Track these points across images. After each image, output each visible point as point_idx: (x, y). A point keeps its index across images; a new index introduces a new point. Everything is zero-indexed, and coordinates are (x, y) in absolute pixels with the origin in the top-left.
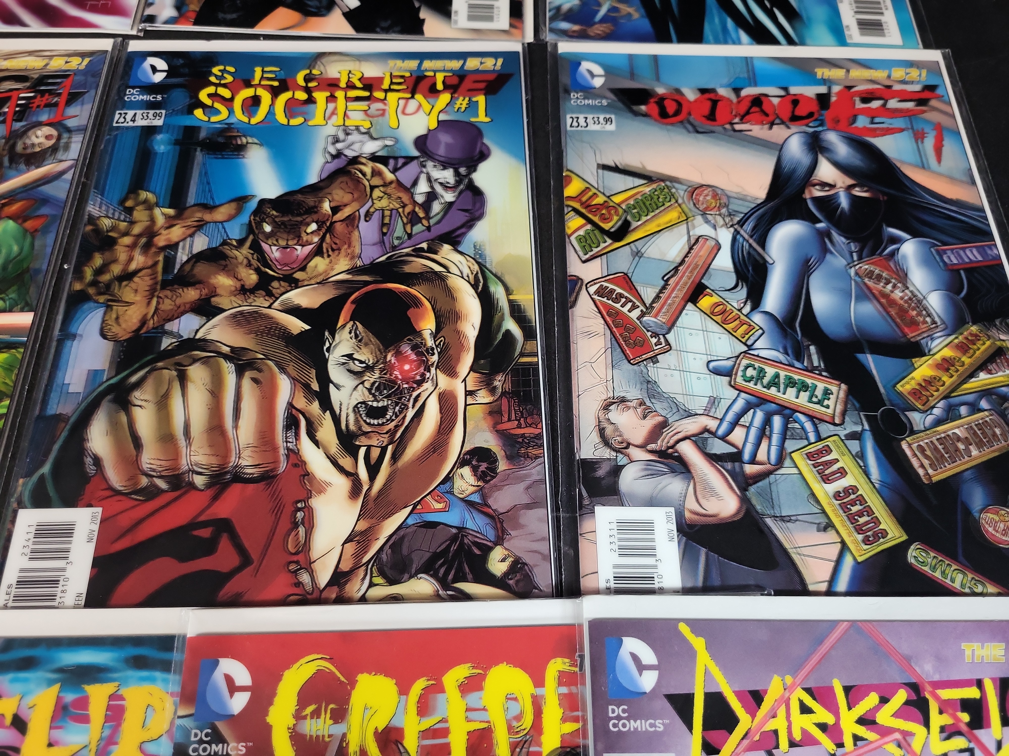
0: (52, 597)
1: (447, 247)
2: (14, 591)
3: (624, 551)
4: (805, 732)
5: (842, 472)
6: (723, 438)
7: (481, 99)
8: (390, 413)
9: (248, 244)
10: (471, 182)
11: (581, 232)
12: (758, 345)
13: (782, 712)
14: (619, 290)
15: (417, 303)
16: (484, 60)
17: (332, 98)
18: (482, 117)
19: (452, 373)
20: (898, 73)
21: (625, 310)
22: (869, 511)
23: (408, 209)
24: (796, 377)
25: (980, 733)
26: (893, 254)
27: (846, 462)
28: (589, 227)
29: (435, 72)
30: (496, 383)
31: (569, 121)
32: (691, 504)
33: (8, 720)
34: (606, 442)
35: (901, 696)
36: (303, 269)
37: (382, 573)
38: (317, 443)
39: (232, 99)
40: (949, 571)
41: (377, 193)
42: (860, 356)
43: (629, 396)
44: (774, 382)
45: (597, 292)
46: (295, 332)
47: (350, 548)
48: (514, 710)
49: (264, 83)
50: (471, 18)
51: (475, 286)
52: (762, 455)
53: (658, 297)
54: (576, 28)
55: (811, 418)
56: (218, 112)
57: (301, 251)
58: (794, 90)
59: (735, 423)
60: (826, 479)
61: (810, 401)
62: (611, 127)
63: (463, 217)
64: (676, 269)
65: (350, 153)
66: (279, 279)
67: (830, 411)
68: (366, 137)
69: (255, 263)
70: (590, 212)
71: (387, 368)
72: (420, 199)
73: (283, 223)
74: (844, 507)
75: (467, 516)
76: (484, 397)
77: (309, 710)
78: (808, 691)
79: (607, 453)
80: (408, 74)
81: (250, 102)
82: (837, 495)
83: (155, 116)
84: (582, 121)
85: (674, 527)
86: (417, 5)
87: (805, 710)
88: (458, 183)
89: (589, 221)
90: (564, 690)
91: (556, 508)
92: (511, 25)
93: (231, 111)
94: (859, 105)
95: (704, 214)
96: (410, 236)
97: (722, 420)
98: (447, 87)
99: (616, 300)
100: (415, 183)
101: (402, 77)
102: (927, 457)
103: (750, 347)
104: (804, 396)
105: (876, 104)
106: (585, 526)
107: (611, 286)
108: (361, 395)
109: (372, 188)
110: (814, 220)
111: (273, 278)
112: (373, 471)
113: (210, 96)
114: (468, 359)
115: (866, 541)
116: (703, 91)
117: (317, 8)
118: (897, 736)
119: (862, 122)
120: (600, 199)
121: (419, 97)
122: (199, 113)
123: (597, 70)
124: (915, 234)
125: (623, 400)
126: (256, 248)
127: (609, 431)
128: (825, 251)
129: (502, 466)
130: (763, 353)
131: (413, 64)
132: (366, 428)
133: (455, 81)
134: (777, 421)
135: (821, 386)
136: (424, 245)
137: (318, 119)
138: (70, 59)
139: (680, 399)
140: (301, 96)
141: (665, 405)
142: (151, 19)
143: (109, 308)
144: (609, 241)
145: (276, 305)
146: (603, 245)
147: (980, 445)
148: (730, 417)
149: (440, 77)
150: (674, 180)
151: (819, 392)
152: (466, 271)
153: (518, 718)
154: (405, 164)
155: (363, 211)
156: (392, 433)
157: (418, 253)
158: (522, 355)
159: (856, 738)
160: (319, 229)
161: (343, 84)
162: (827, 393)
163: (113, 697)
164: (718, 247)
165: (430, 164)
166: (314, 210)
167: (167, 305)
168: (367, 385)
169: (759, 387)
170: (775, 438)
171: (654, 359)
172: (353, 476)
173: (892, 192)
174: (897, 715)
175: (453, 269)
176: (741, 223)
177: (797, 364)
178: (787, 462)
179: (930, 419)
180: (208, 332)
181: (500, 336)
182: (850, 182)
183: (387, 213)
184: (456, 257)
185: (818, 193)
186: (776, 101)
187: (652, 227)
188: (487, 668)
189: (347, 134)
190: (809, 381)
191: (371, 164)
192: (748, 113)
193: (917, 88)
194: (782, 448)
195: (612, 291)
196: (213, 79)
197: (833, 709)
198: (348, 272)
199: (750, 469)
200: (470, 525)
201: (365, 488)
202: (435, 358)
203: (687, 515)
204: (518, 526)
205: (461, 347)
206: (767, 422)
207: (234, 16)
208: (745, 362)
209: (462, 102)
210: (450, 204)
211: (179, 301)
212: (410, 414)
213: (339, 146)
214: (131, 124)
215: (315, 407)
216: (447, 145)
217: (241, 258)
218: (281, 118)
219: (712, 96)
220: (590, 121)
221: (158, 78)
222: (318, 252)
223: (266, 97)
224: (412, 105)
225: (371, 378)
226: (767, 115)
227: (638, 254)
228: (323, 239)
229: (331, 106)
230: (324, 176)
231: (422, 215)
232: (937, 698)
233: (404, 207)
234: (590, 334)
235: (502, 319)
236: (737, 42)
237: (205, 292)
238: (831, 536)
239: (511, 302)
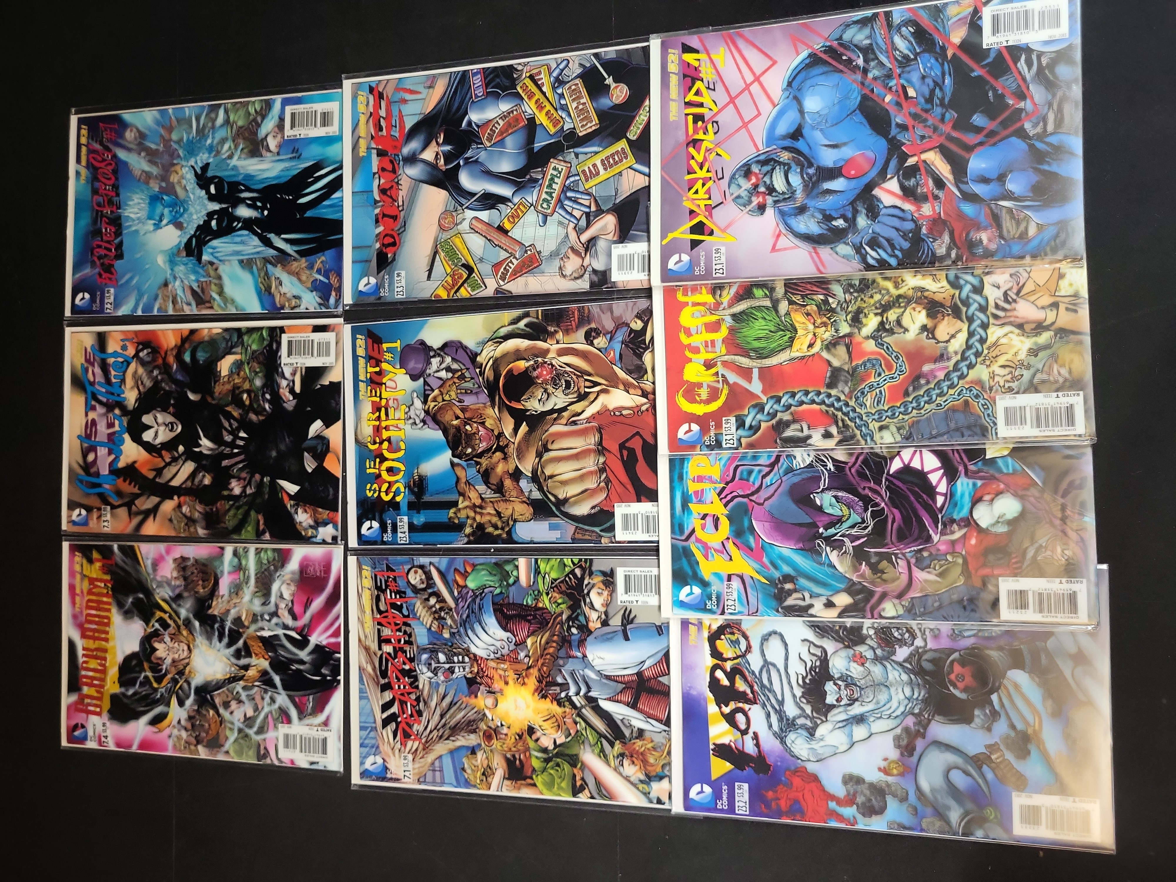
0: (654, 517)
1: (479, 359)
2: (652, 534)
3: (632, 267)
4: (705, 193)
5: (594, 165)
6: (578, 220)
7: (385, 346)
8: (568, 379)
9: (478, 460)
10: (439, 349)
11: (469, 289)
12: (530, 201)
13: (698, 202)
14: (502, 270)
15: (510, 371)
16: (358, 345)
17: (387, 428)
18: (398, 344)
19: (548, 351)
20: (361, 108)
21: (513, 267)
22: (612, 155)
23: (456, 381)
24: (547, 183)
25: (706, 118)
26: (478, 126)
27: (590, 164)
28: (466, 285)
29: (367, 373)
30: (552, 330)
31: (399, 296)
32: (610, 237)
33: (703, 521)
34: (582, 276)
35: (691, 150)
36: (493, 431)
37: (643, 376)
38: (583, 411)
39: (389, 483)
40: (639, 122)
41: (447, 398)
42: (535, 151)
43: (558, 265)
44: (550, 194)
45: (503, 281)
46: (527, 429)
47: (631, 391)
48: (697, 314)
49: (377, 466)
50: (328, 354)
51: (501, 343)
52: (587, 203)
53: (505, 250)
54: (333, 294)
55: (568, 178)
56: (398, 488)
57: (482, 432)
58: (375, 169)
59: (571, 214)
60: (598, 173)
61: (559, 177)
62: (403, 273)
63: (461, 351)
64: (489, 240)
65: (423, 414)
66: (499, 442)
67: (564, 168)
68: (412, 408)
69: (489, 455)
70: (457, 284)
71: (545, 382)
72: (450, 375)
73: (466, 443)
74: (611, 166)
75: (616, 340)
76: (560, 336)
77: (698, 398)
78: (689, 189)
79: (587, 276)
80: (369, 388)
81: (390, 473)
82: (606, 169)
83: (401, 521)
84: (399, 289)
85: (621, 245)
86: (319, 386)
87: (696, 192)
88: (439, 355)
89: (462, 285)
90: (689, 293)
91: (613, 299)
92: (333, 331)
93: (397, 481)
94: (384, 133)
95: (457, 224)
96: (472, 378)
97: (569, 221)
98: (377, 365)
99: (508, 271)
100: (440, 379)
101: (371, 391)
102: (586, 124)
103: (532, 205)
104: (556, 180)
105: (383, 123)
106: (621, 286)
107: (500, 273)
108: (559, 393)
109: (444, 400)
110: (458, 166)
111: (498, 444)
112: (596, 384)
113: (387, 495)
114: (540, 344)
115: (626, 158)
116: (377, 221)
117: (323, 445)
118: (707, 154)
119: (396, 133)
120: (449, 279)
121: (384, 381)
122: (398, 499)
123: (365, 280)
124: (466, 113)
125: (560, 268)
126: (480, 455)
127: (576, 275)
128: (476, 161)
129: (593, 325)
130: (535, 198)
131: (362, 386)
132: (576, 389)
133: (373, 362)
134: (569, 194)
135: (551, 171)
136: (478, 370)
137: (401, 434)
138: (364, 577)
139: (559, 241)
140: (385, 445)
141: (562, 248)
142: (334, 538)
143: (515, 521)
144: (474, 275)
145: (512, 440)
146: (476, 278)
147: (580, 97)
148: (568, 217)
149: (370, 369)
150: (436, 240)
151: (555, 173)
152: (492, 348)
153: (700, 312)
154: (429, 385)
155: (458, 404)
156: (578, 376)
157: (482, 373)
158: (537, 318)
159: (708, 171)
160: (469, 424)
161: (377, 423)
162: (555, 169)
163: (694, 481)
164: (476, 218)
165: (428, 371)
166: (458, 429)
167: (514, 493)
168: (554, 390)
169: (552, 202)
170: (578, 196)
171: (539, 253)
172: (598, 393)
173: (439, 122)
174: (699, 152)
175: (491, 354)
176: (461, 205)
177: (540, 182)
178: (590, 190)
179: (567, 119)
180: (528, 471)
181: (528, 329)
182: (434, 143)
183: (459, 391)
184: (484, 353)
185: (442, 162)
186: (382, 181)
187: (465, 252)
188: (681, 326)
189: (410, 418)
190: (549, 177)
191: (429, 403)
192: (391, 197)
193: (371, 98)
194: (582, 193)
195: (502, 273)
196: (376, 495)
197: (696, 180)
198: (493, 408)
199: (593, 208)
200: (620, 339)
201: (604, 387)
202: (540, 359)
203: (615, 239)
204: (621, 317)
205: (533, 348)
206: (570, 199)
207: (331, 490)
208: (539, 208)
209: (388, 356)
210: (453, 359)
211: (512, 488)
212: (568, 369)
213: (418, 421)
214: (407, 534)
215: (565, 414)
216: (416, 363)
217: (487, 462)
218: (400, 454)
219: (380, 217)
220: (399, 285)
221: (376, 525)
222: (483, 424)
223: (387, 464)
224: (390, 384)
225: (550, 389)
226: (392, 187)
227: (481, 260)
228: (475, 422)
229: (391, 428)
230: (437, 427)
231: (460, 373)
232: (692, 135)
233: (455, 383)
234: (526, 285)
235: (518, 329)
236: (341, 199)
237: (506, 476)
238: (624, 173)
239: (509, 325)
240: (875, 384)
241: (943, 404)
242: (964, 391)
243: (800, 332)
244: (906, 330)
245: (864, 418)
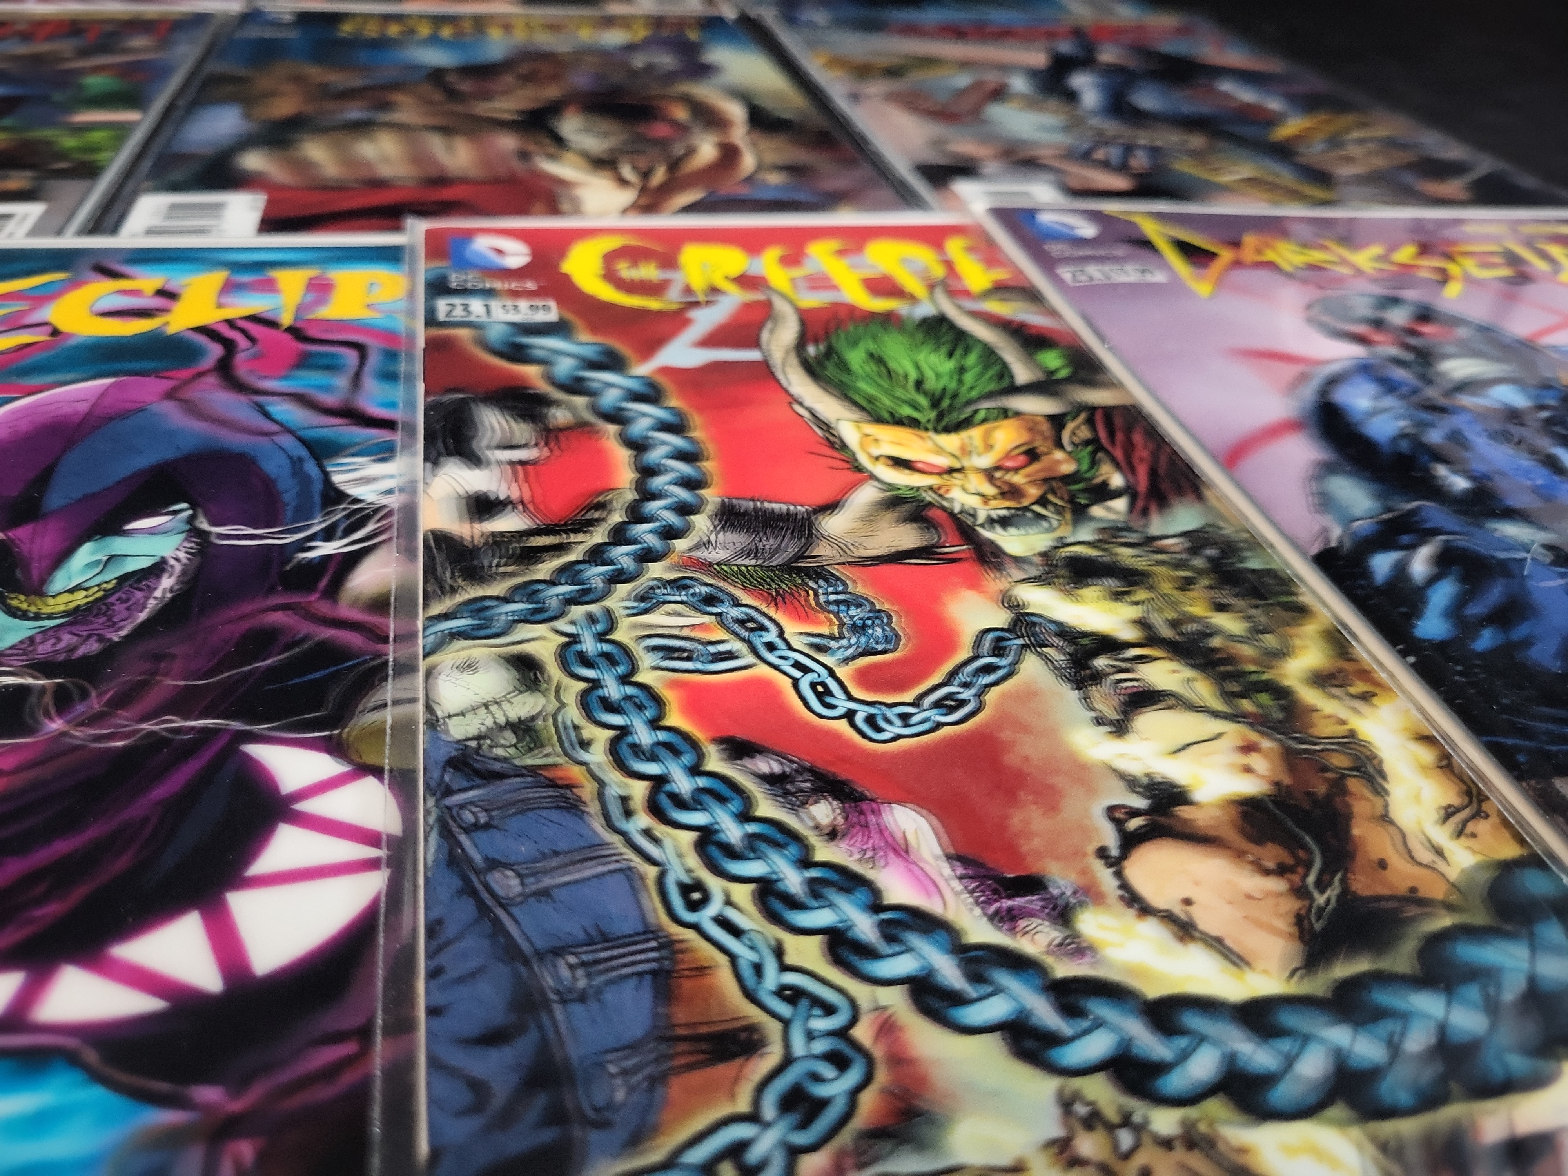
240: (772, 636)
241: (705, 917)
242: (821, 1024)
243: (951, 441)
244: (1120, 728)
245: (578, 611)
